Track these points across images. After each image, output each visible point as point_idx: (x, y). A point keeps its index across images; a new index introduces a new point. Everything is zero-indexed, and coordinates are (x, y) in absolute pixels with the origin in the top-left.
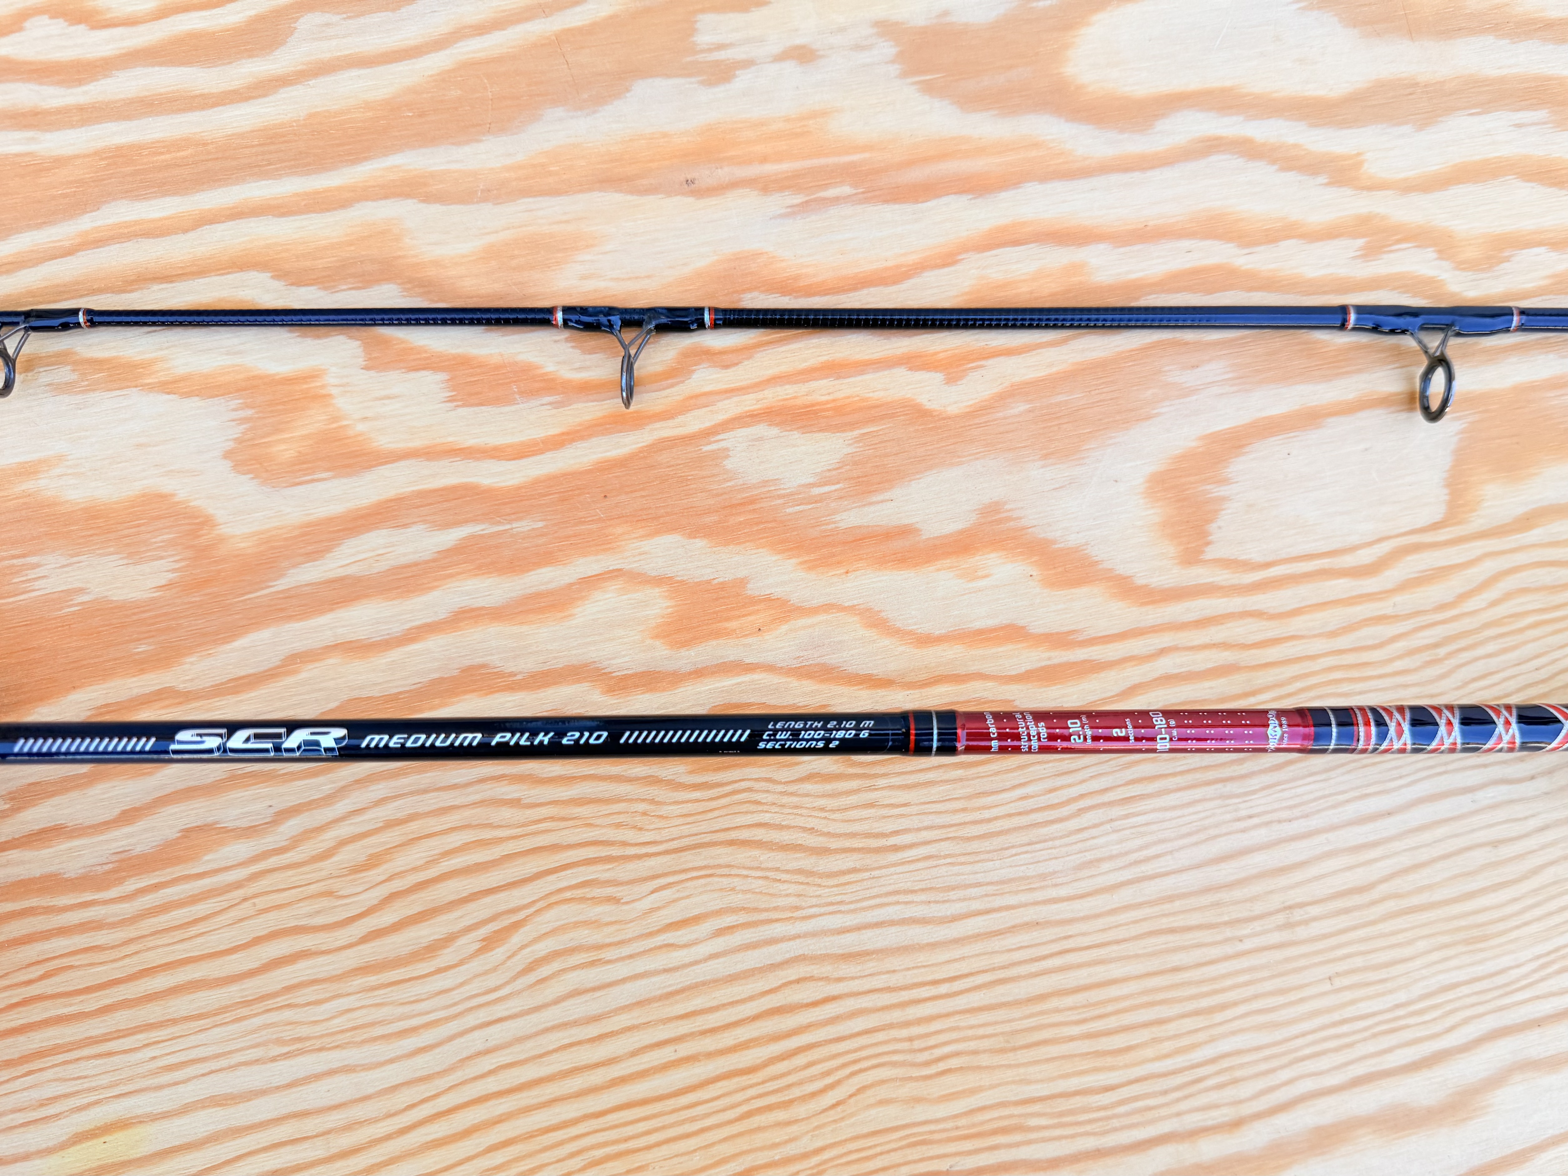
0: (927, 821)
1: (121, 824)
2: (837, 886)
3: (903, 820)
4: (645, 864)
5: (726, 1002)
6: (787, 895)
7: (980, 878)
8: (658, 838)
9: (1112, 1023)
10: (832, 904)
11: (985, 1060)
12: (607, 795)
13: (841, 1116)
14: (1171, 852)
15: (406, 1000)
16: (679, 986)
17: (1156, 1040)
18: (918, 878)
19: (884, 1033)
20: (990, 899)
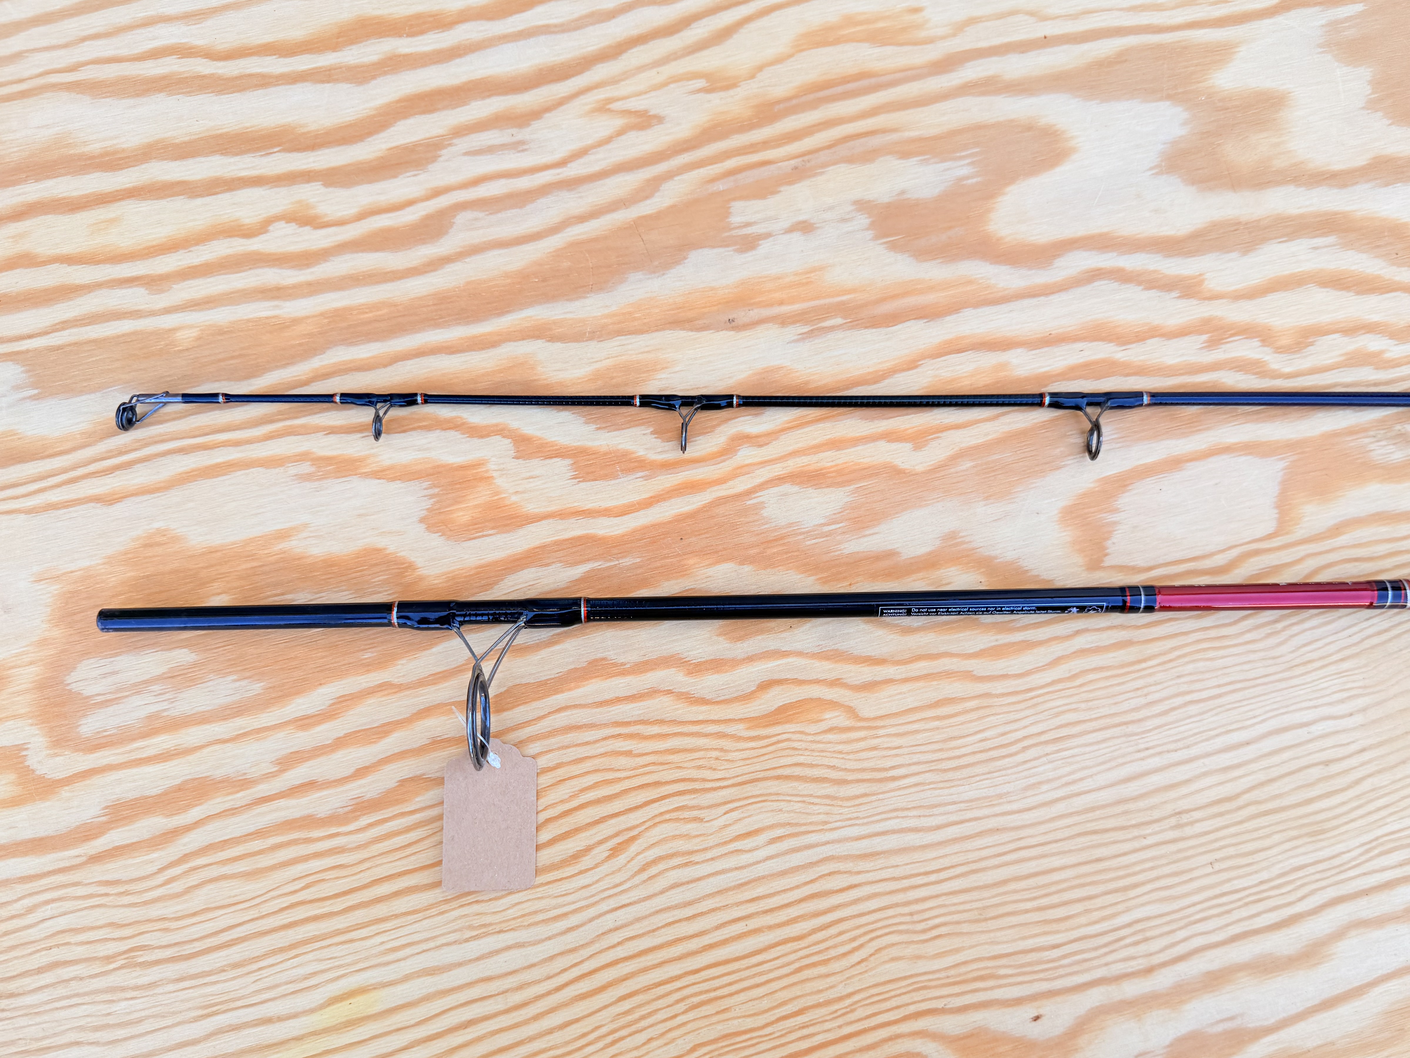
0: (916, 758)
1: (355, 778)
2: (854, 806)
3: (898, 758)
4: (719, 794)
5: (780, 889)
6: (819, 814)
7: (955, 798)
8: (727, 776)
9: (1055, 899)
10: (850, 819)
11: (965, 928)
12: (690, 746)
13: (865, 969)
14: (1091, 776)
15: (559, 894)
16: (747, 879)
17: (1087, 911)
18: (910, 800)
19: (892, 910)
20: (963, 813)
